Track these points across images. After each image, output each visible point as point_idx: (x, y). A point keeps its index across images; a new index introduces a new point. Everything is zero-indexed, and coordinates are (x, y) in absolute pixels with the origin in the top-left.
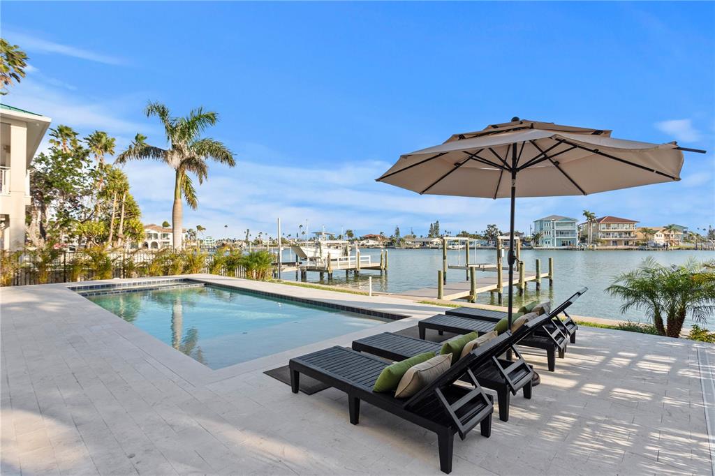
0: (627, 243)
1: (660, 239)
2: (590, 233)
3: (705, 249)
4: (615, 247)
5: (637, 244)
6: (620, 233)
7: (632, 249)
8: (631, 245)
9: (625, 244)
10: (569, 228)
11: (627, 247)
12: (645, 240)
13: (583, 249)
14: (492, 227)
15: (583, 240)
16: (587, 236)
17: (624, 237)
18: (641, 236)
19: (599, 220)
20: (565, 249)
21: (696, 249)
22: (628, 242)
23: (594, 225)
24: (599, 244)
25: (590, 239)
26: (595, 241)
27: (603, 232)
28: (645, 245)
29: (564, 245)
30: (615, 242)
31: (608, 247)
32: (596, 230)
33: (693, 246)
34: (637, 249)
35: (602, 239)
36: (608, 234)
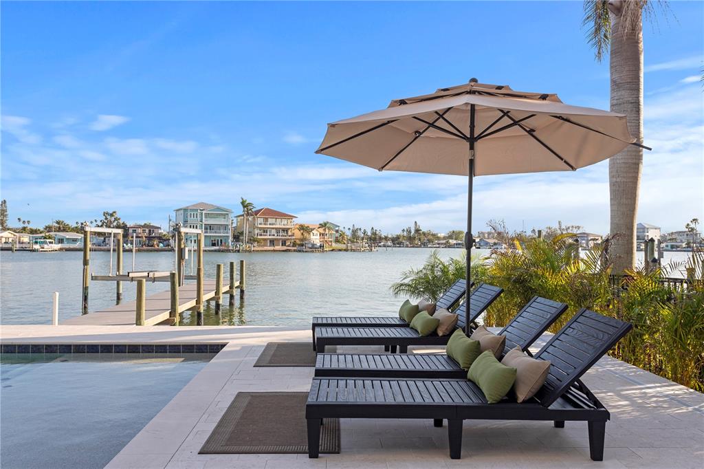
0: (284, 244)
1: (315, 239)
2: (246, 229)
3: (354, 251)
4: (272, 248)
5: (294, 245)
6: (278, 230)
7: (289, 250)
8: (289, 246)
9: (282, 245)
10: (221, 221)
11: (285, 248)
12: (302, 240)
13: (239, 251)
14: (112, 215)
15: (237, 238)
16: (242, 233)
17: (282, 236)
18: (298, 234)
19: (257, 212)
20: (215, 251)
21: (346, 250)
22: (285, 241)
23: (250, 218)
24: (256, 244)
25: (245, 238)
26: (252, 240)
27: (260, 229)
28: (302, 245)
29: (214, 245)
30: (272, 242)
31: (265, 248)
32: (253, 226)
33: (343, 246)
34: (295, 251)
35: (259, 237)
36: (265, 231)
